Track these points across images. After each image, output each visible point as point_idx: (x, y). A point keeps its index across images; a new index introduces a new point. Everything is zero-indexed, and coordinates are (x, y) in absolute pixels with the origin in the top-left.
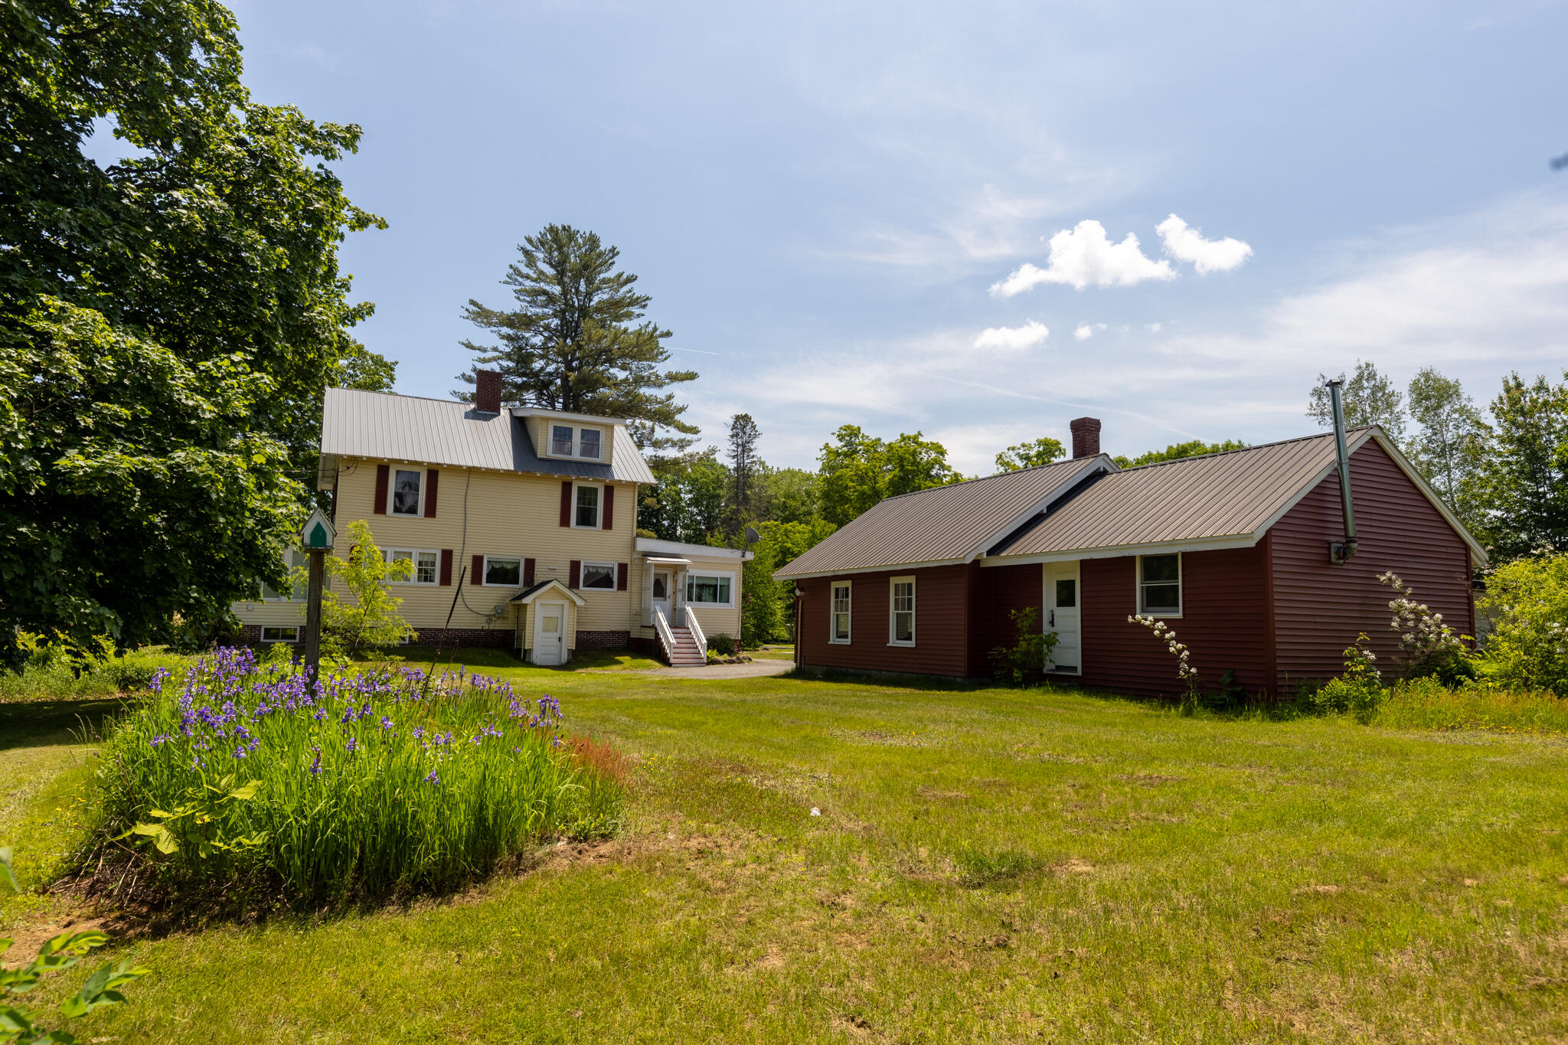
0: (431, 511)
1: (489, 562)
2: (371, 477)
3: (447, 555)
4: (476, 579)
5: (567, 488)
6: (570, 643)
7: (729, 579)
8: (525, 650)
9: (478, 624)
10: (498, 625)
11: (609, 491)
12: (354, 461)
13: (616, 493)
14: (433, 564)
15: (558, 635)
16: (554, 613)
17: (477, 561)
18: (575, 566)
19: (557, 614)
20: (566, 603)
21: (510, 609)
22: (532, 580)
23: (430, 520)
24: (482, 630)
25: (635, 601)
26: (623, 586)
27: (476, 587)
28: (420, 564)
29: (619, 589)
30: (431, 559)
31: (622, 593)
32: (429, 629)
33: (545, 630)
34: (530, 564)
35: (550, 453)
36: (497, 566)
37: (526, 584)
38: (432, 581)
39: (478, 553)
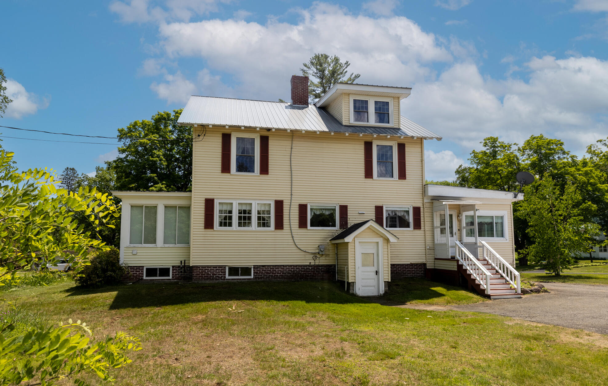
0: (264, 170)
1: (311, 209)
2: (216, 144)
3: (279, 205)
4: (302, 224)
5: (368, 146)
6: (386, 276)
7: (502, 217)
8: (349, 284)
9: (306, 260)
10: (322, 261)
11: (402, 148)
12: (204, 129)
13: (407, 149)
14: (269, 212)
15: (375, 269)
16: (371, 250)
17: (303, 208)
18: (379, 210)
19: (374, 251)
20: (380, 240)
21: (330, 247)
22: (346, 223)
23: (264, 177)
24: (309, 266)
25: (429, 238)
26: (417, 225)
27: (303, 230)
28: (259, 213)
29: (414, 229)
30: (267, 209)
31: (417, 232)
32: (269, 266)
33: (363, 265)
34: (344, 209)
35: (352, 122)
36: (318, 213)
37: (341, 226)
38: (269, 226)
39: (303, 202)
